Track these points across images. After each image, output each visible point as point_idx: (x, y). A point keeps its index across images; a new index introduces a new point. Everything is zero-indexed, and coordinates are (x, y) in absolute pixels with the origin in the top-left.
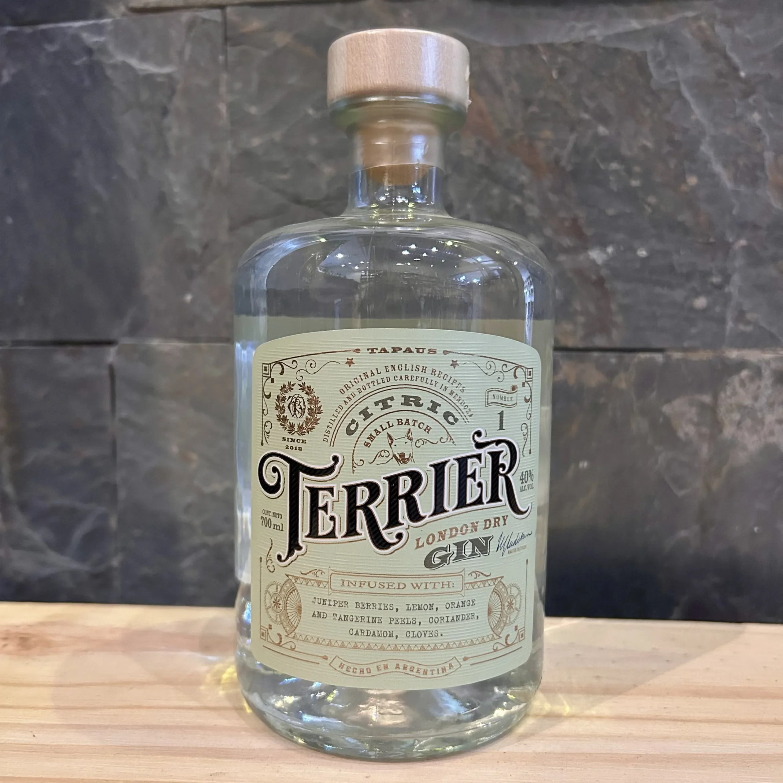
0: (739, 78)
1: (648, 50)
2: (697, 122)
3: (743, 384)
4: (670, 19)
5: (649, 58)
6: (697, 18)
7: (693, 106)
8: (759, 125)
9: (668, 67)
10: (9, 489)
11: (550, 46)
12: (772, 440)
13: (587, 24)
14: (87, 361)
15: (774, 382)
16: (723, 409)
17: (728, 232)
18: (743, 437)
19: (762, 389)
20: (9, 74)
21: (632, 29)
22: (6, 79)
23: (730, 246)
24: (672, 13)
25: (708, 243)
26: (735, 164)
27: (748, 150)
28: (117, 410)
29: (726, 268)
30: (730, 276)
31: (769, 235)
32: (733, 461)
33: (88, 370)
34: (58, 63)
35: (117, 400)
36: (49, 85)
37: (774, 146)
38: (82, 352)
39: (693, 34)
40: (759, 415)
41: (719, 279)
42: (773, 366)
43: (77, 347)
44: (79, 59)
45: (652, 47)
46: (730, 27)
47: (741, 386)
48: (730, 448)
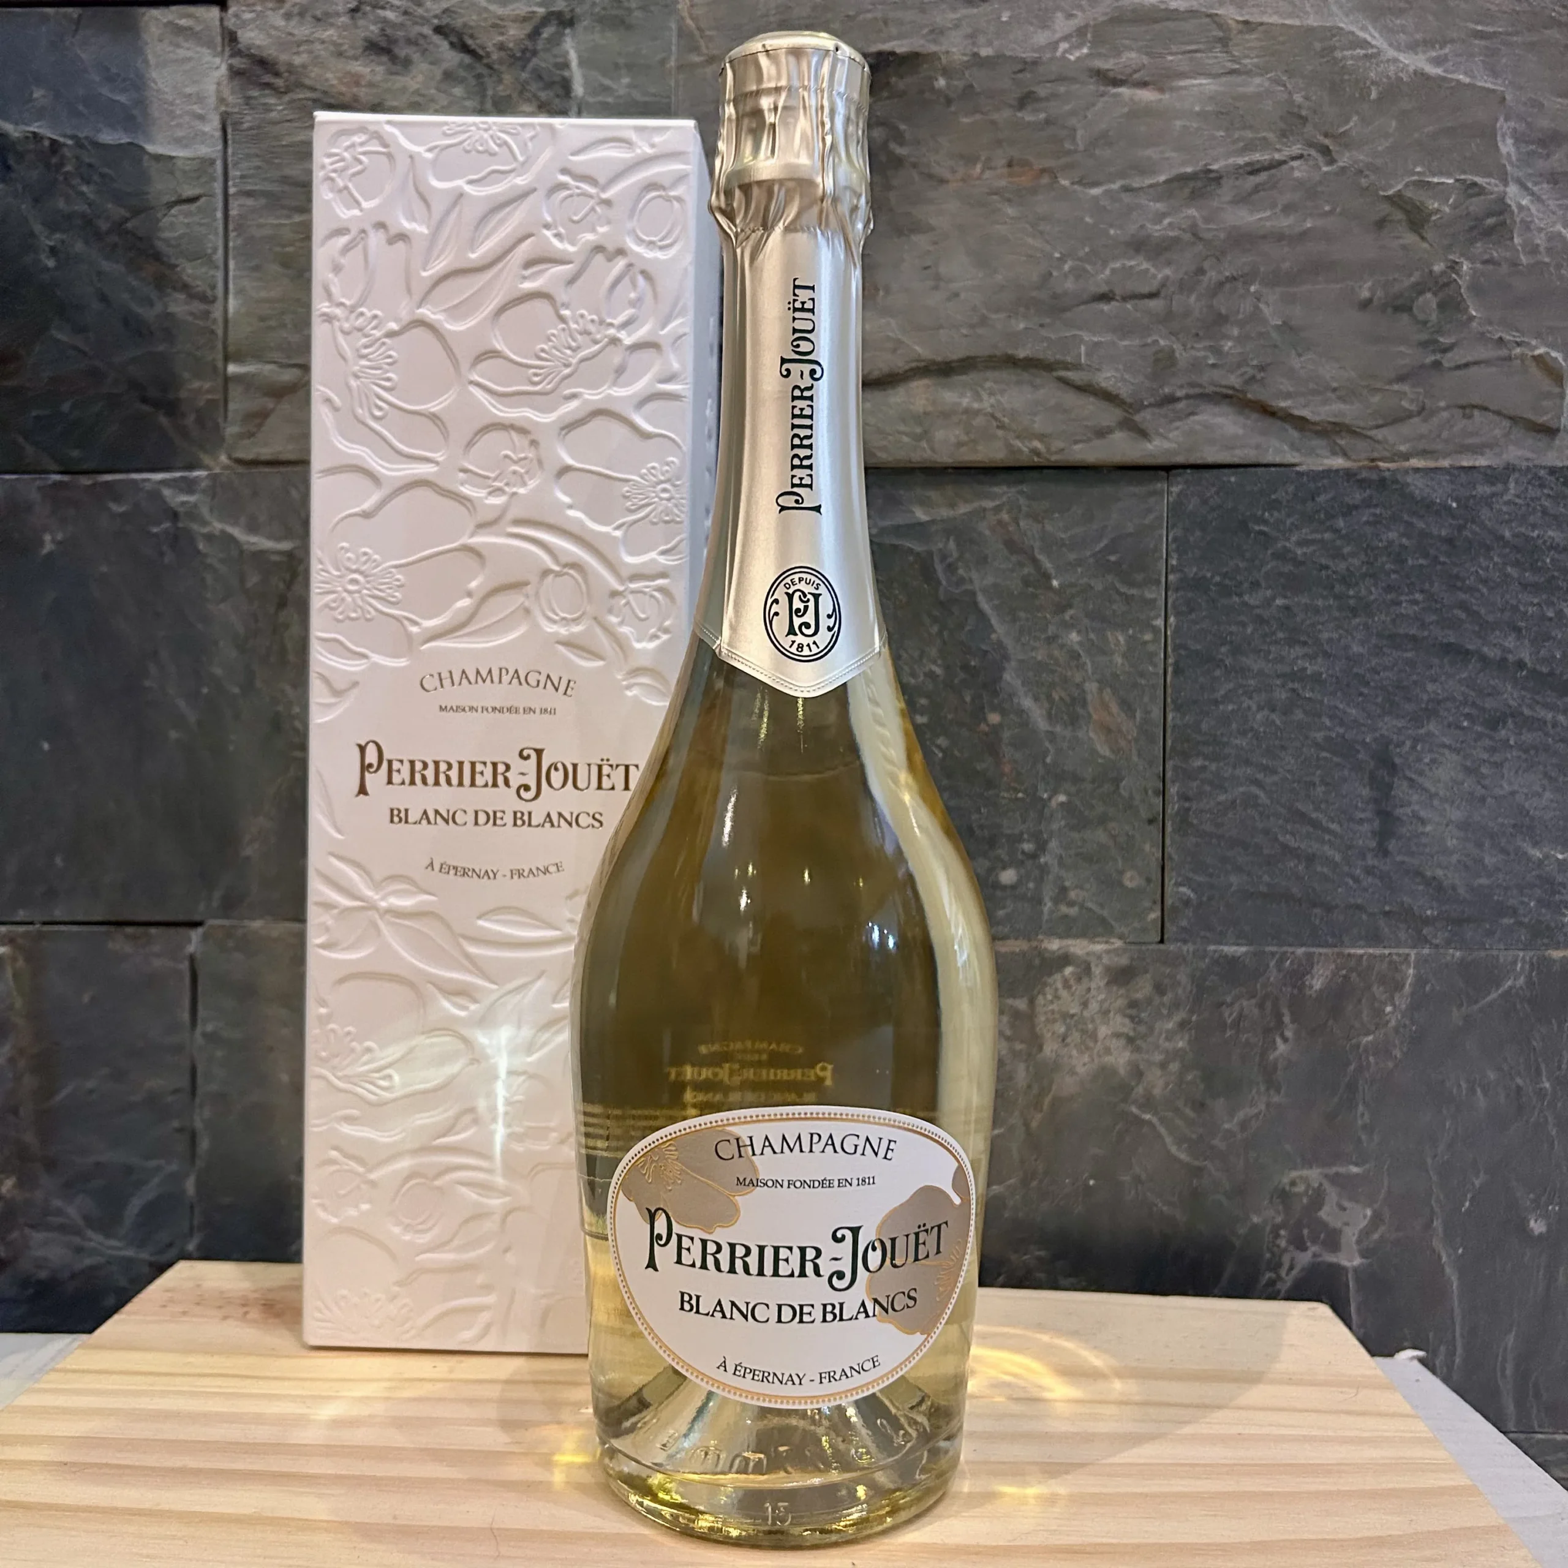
0: (1050, 588)
1: (935, 549)
2: (1000, 642)
3: (1067, 985)
4: (963, 509)
5: (936, 559)
6: (997, 509)
7: (994, 621)
8: (1077, 647)
9: (961, 571)
10: (29, 1138)
12: (1108, 1059)
14: (156, 948)
15: (1108, 984)
16: (1043, 1019)
17: (1041, 786)
18: (1070, 1057)
19: (1093, 992)
20: (53, 541)
21: (913, 521)
22: (48, 547)
23: (1045, 803)
24: (966, 501)
25: (1017, 799)
26: (1049, 697)
27: (1065, 680)
28: (199, 1021)
29: (1041, 832)
30: (1046, 842)
31: (1095, 789)
32: (1059, 1088)
33: (157, 963)
34: (128, 528)
35: (200, 1007)
36: (113, 558)
37: (1098, 676)
38: (150, 936)
39: (992, 529)
40: (1090, 1026)
41: (1032, 846)
42: (1105, 961)
43: (143, 929)
44: (159, 524)
45: (940, 545)
46: (1039, 522)
47: (1065, 988)
48: (1054, 1070)
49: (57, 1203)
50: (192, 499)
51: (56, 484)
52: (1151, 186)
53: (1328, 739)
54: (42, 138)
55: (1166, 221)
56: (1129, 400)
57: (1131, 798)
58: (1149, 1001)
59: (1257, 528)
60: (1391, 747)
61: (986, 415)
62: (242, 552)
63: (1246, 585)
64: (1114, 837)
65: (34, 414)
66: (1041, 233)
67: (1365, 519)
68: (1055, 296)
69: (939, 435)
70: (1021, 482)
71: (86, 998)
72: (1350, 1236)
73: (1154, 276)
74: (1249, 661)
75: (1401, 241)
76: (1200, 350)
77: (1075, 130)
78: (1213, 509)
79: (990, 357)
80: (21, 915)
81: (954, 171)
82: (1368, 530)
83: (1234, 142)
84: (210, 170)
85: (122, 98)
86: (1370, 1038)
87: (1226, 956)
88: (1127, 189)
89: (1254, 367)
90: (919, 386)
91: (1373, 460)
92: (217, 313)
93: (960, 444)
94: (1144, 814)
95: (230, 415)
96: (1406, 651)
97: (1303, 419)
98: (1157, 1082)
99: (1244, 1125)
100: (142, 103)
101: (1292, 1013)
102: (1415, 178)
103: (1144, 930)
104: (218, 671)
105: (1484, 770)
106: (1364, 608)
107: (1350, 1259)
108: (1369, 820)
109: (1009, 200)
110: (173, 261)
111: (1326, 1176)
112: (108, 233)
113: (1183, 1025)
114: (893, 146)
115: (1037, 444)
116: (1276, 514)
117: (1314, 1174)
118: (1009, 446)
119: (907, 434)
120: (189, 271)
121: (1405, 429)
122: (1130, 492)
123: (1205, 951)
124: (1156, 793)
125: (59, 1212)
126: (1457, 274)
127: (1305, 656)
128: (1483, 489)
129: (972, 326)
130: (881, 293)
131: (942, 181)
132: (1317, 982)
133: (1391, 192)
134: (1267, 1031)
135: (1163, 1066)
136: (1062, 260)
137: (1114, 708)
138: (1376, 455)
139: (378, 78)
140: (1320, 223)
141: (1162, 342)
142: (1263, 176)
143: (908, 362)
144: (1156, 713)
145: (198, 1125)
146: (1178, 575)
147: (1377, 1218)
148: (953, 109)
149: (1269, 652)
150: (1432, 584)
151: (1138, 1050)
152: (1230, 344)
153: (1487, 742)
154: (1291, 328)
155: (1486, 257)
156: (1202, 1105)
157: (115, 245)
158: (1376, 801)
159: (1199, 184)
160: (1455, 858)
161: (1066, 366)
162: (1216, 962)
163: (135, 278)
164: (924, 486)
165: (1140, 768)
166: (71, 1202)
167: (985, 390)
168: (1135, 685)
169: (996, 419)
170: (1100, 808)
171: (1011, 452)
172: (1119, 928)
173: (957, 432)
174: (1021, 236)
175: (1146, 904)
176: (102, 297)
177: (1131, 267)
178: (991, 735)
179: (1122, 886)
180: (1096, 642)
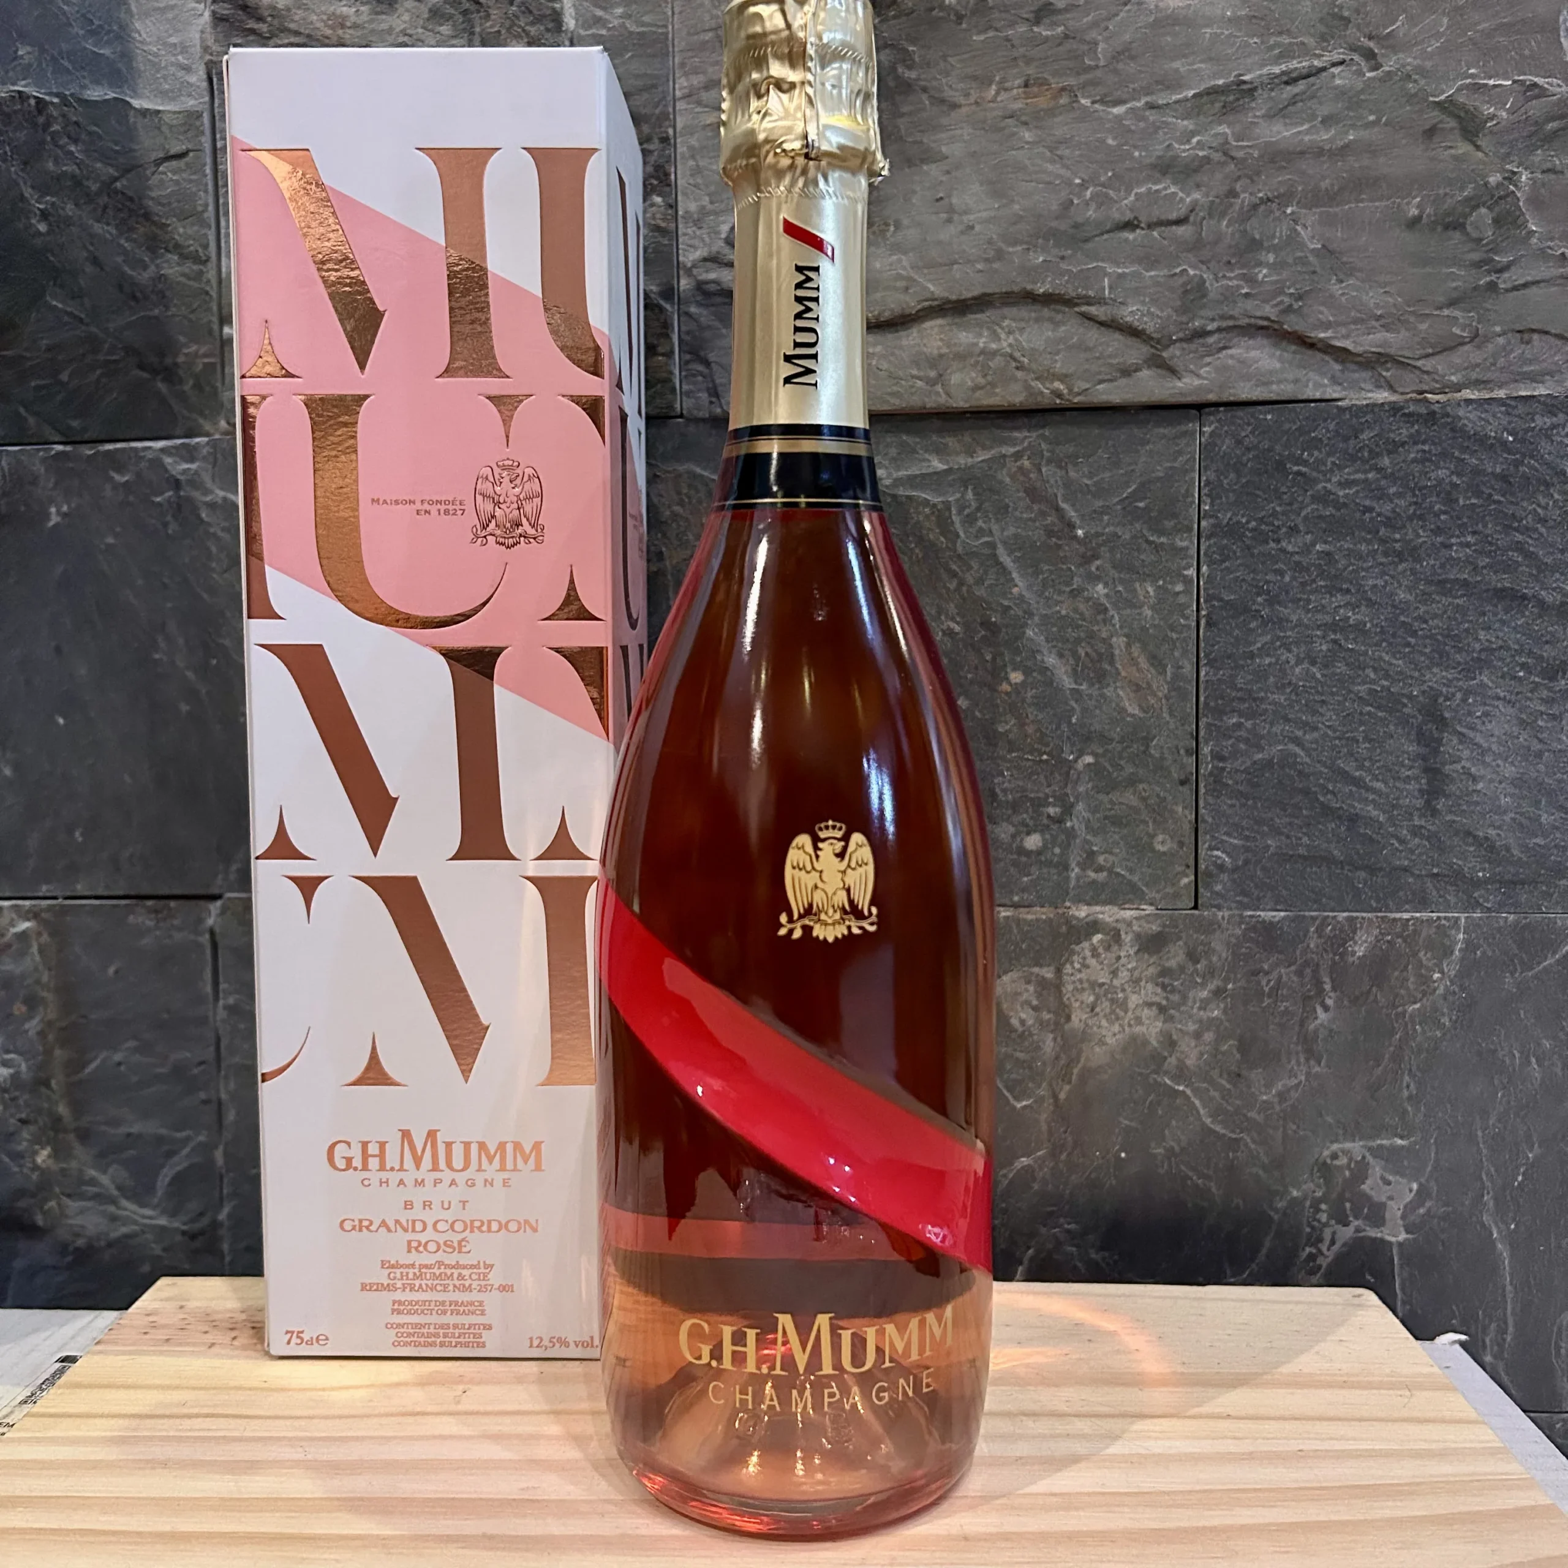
0: (1076, 537)
1: (951, 499)
2: (1021, 597)
3: (1095, 954)
4: (982, 456)
5: (954, 511)
6: (1018, 456)
7: (1015, 575)
8: (1104, 600)
9: (980, 523)
10: (62, 1109)
12: (1138, 1029)
14: (176, 922)
15: (1139, 950)
16: (1070, 987)
17: (1066, 747)
18: (1099, 1027)
19: (1123, 960)
20: (58, 512)
21: (931, 470)
22: (54, 519)
23: (1070, 765)
24: (984, 448)
25: (1041, 761)
26: (1074, 654)
27: (1091, 636)
28: (221, 995)
29: (1067, 795)
30: (1072, 806)
31: (1124, 749)
32: (1087, 1059)
33: (178, 936)
34: (131, 498)
35: (221, 979)
36: (118, 529)
37: (1126, 630)
38: (170, 909)
39: (1012, 477)
40: (1120, 995)
41: (1058, 810)
42: (1135, 928)
43: (162, 902)
44: (162, 493)
45: (958, 495)
46: (1060, 467)
47: (1093, 956)
48: (1083, 1041)
49: (93, 1173)
50: (194, 466)
51: (59, 454)
52: (1177, 102)
53: (1371, 692)
54: (28, 97)
55: (1195, 140)
56: (1155, 335)
57: (1162, 758)
58: (1182, 968)
59: (1296, 468)
60: (1441, 700)
61: (1004, 355)
63: (1284, 530)
64: (1144, 799)
65: (33, 384)
66: (1061, 157)
67: (1412, 455)
68: (1076, 226)
69: (955, 379)
70: (1043, 427)
71: (111, 971)
72: (1395, 1210)
73: (1182, 200)
74: (1284, 611)
75: (1453, 151)
76: (1232, 280)
77: (1096, 44)
78: (1248, 449)
79: (1006, 293)
80: (44, 889)
81: (967, 95)
82: (1416, 468)
83: (1271, 48)
84: (198, 123)
85: (106, 51)
86: (1417, 1006)
87: (1264, 921)
88: (1151, 106)
89: (1291, 294)
90: (933, 326)
91: (1421, 393)
92: (211, 274)
93: (977, 388)
94: (1176, 775)
96: (1456, 598)
97: (1345, 350)
98: (1191, 1053)
99: (1282, 1096)
100: (127, 56)
101: (1333, 981)
102: (1468, 81)
103: (1176, 896)
104: (227, 643)
105: (1540, 723)
106: (1412, 553)
107: (1396, 1235)
108: (1417, 778)
109: (1026, 123)
110: (164, 221)
111: (1370, 1149)
112: (99, 193)
113: (1218, 993)
114: (900, 70)
115: (1058, 385)
116: (1316, 453)
117: (1356, 1147)
118: (1027, 387)
119: (919, 378)
120: (181, 231)
121: (1457, 357)
122: (1160, 433)
123: (1241, 916)
124: (1188, 752)
125: (93, 1182)
126: (1516, 186)
127: (1346, 605)
128: (1542, 421)
129: (987, 260)
130: (892, 228)
131: (955, 106)
132: (1359, 950)
133: (1442, 97)
134: (1306, 998)
135: (1197, 1035)
136: (1083, 186)
137: (1144, 664)
138: (1426, 388)
139: (365, 17)
140: (1364, 134)
141: (1191, 272)
142: (1301, 86)
143: (919, 302)
144: (1188, 669)
145: (223, 1096)
146: (1212, 521)
147: (1422, 1194)
148: (964, 26)
149: (1309, 601)
150: (1485, 526)
151: (1171, 1018)
152: (1265, 271)
153: (1545, 693)
154: (1331, 252)
155: (1549, 165)
156: (1239, 1075)
157: (105, 207)
158: (1424, 759)
159: (1231, 98)
160: (1507, 818)
161: (1089, 301)
162: (1253, 929)
163: (127, 240)
164: (940, 432)
165: (1172, 726)
166: (105, 1172)
167: (1002, 328)
168: (1166, 639)
169: (1015, 360)
170: (1130, 769)
171: (1031, 394)
172: (1151, 894)
173: (974, 375)
174: (1040, 162)
175: (1179, 869)
176: (95, 261)
177: (1157, 191)
178: (1014, 696)
179: (1153, 850)
180: (1125, 595)
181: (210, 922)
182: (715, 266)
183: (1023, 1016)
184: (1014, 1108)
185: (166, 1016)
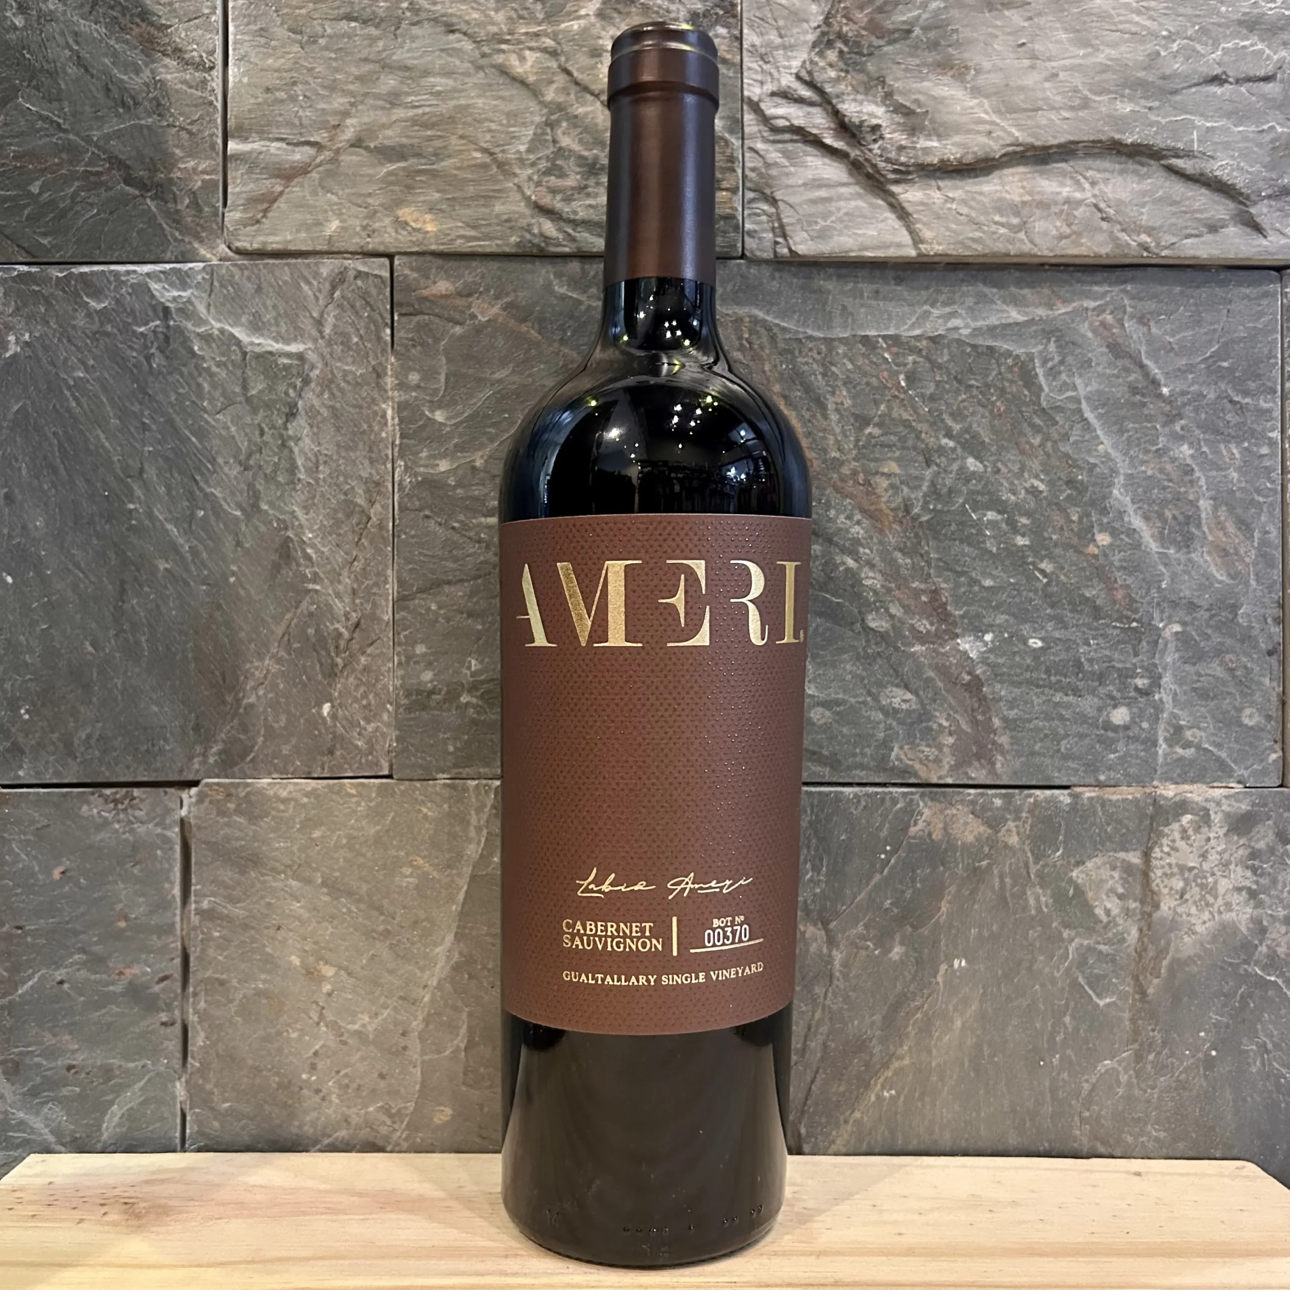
0: (1160, 396)
1: (1033, 351)
2: (1107, 455)
3: (1185, 836)
4: (1062, 309)
5: (1037, 365)
6: (1100, 310)
7: (1099, 432)
8: (1189, 461)
9: (1064, 376)
11: (895, 340)
12: (1228, 916)
13: (948, 310)
14: (138, 813)
15: (1228, 831)
16: (1159, 873)
17: (1156, 615)
18: (1189, 915)
19: (1213, 842)
20: (18, 341)
21: (1011, 321)
22: (13, 349)
23: (1158, 632)
24: (1065, 301)
25: (1129, 628)
26: (1161, 516)
27: (1177, 498)
28: (193, 898)
29: (1155, 665)
30: (1160, 677)
31: (1212, 617)
32: (1177, 950)
33: (141, 829)
34: (109, 328)
35: (194, 880)
36: (91, 362)
37: (1213, 493)
38: (134, 798)
39: (1094, 331)
40: (1210, 880)
41: (1146, 681)
42: (1224, 808)
43: (124, 790)
44: (146, 324)
45: (1040, 347)
46: (1144, 324)
47: (1182, 838)
48: (1171, 930)
49: (21, 1115)
50: (183, 294)
51: (21, 276)
56: (1243, 190)
57: (1251, 628)
58: (1272, 850)
61: (1087, 205)
62: (245, 354)
64: (1232, 670)
66: (1147, 8)
68: (1164, 78)
69: (1039, 226)
70: (1127, 282)
71: (56, 874)
73: (1268, 58)
79: (1093, 142)
90: (1015, 173)
92: (216, 82)
93: (1062, 237)
94: (1263, 645)
95: (229, 197)
98: (1282, 941)
103: (1264, 772)
104: (217, 492)
110: (164, 22)
115: (1144, 238)
118: (1113, 238)
119: (1002, 225)
120: (180, 33)
122: (1242, 293)
124: (1275, 621)
125: (22, 1125)
129: (1072, 108)
130: (973, 72)
136: (1170, 38)
137: (1231, 528)
141: (1280, 130)
143: (1004, 146)
144: (1274, 534)
145: (192, 1018)
151: (1260, 904)
161: (1177, 154)
163: (118, 40)
164: (1019, 284)
165: (1259, 594)
166: (37, 1114)
167: (1085, 178)
168: (1252, 502)
169: (1100, 210)
170: (1217, 639)
171: (1118, 246)
172: (1240, 771)
173: (1058, 224)
174: (1123, 12)
175: (1268, 744)
176: (79, 61)
177: (1244, 47)
178: (1102, 560)
179: (1240, 724)
180: (1210, 457)
181: (184, 812)
182: (784, 101)
183: (1109, 906)
184: (1098, 1005)
185: (122, 924)
